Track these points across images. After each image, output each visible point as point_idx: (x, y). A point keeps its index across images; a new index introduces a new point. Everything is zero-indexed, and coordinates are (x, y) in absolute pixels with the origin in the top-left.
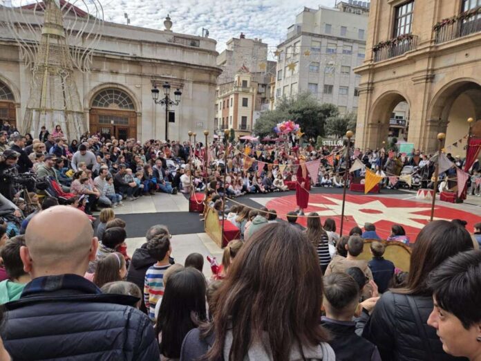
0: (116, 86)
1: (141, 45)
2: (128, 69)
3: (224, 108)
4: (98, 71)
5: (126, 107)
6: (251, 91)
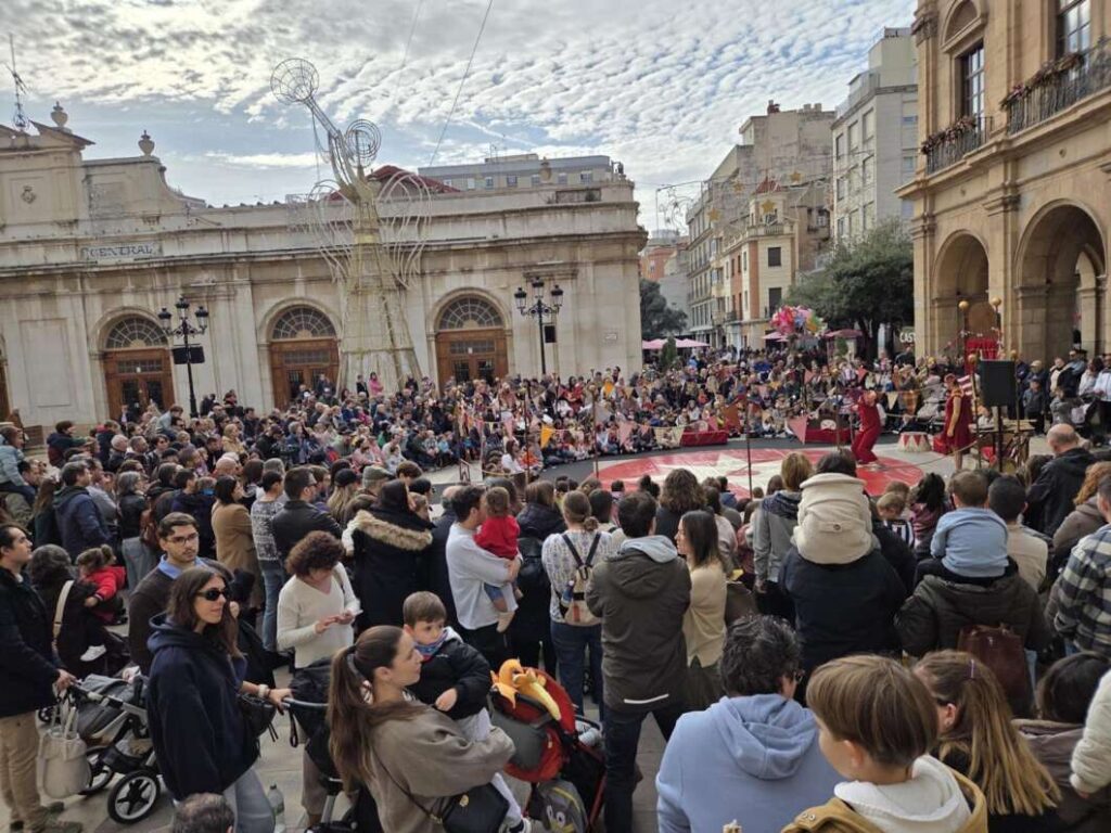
0: (469, 292)
1: (504, 219)
2: (486, 261)
3: (733, 274)
4: (443, 272)
5: (490, 323)
6: (787, 230)
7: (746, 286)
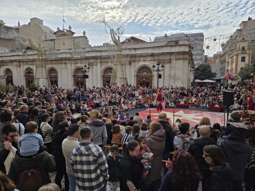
0: (145, 66)
1: (154, 48)
2: (149, 58)
3: (231, 64)
4: (139, 61)
5: (149, 73)
6: (248, 52)
7: (234, 67)
